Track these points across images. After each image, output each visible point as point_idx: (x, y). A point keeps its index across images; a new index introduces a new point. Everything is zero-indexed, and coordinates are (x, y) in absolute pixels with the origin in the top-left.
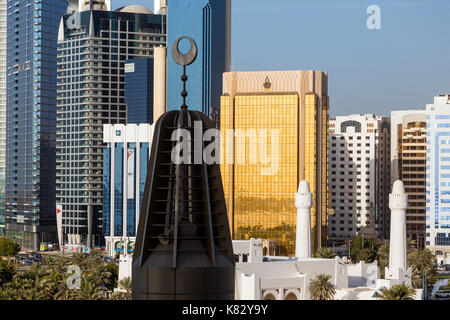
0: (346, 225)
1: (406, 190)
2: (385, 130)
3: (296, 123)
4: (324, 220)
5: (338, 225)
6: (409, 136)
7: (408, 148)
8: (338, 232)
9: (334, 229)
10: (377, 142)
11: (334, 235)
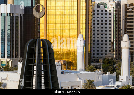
0: (100, 52)
1: (130, 39)
2: (119, 7)
3: (76, 4)
4: (89, 50)
5: (96, 52)
6: (130, 10)
7: (129, 16)
8: (96, 56)
9: (94, 54)
10: (115, 13)
11: (94, 57)
